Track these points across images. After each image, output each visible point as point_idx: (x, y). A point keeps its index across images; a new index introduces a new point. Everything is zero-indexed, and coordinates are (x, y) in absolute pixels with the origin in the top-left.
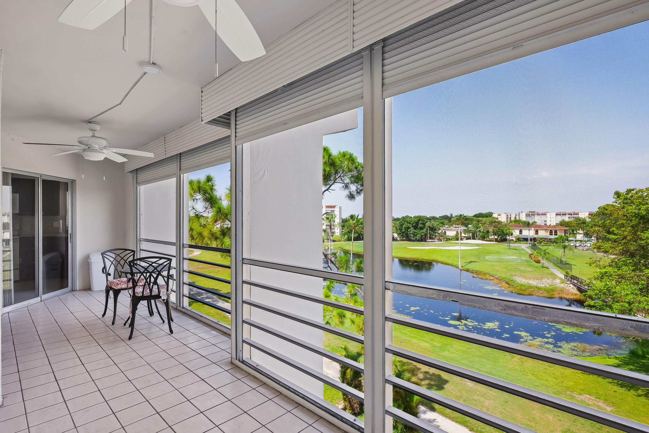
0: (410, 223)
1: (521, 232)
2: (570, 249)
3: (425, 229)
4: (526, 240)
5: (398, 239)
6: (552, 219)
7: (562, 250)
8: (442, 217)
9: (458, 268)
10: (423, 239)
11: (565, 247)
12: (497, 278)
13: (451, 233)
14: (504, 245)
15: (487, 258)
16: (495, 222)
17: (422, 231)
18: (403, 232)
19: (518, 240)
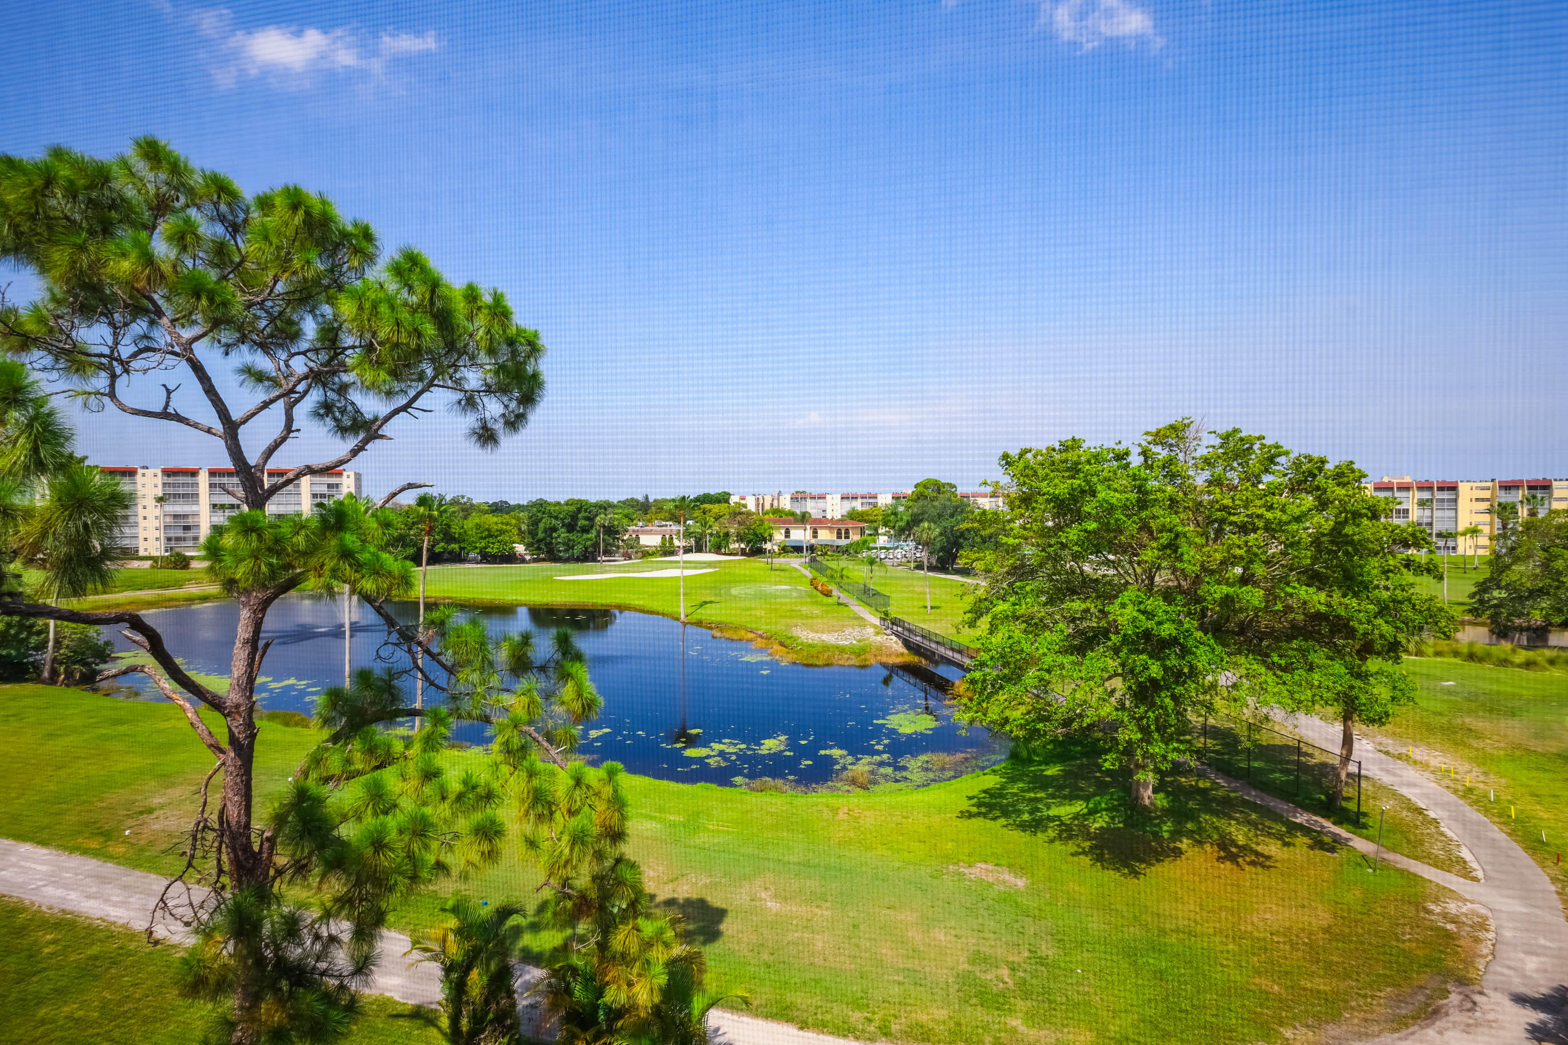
0: (556, 518)
1: (787, 534)
2: (882, 565)
3: (592, 534)
4: (798, 549)
5: (528, 558)
6: (835, 508)
7: (866, 568)
8: (624, 502)
9: (678, 619)
10: (588, 556)
11: (872, 562)
12: (761, 636)
13: (650, 540)
14: (758, 564)
15: (734, 592)
16: (740, 513)
17: (585, 536)
18: (539, 541)
19: (785, 550)
